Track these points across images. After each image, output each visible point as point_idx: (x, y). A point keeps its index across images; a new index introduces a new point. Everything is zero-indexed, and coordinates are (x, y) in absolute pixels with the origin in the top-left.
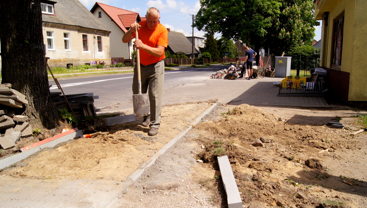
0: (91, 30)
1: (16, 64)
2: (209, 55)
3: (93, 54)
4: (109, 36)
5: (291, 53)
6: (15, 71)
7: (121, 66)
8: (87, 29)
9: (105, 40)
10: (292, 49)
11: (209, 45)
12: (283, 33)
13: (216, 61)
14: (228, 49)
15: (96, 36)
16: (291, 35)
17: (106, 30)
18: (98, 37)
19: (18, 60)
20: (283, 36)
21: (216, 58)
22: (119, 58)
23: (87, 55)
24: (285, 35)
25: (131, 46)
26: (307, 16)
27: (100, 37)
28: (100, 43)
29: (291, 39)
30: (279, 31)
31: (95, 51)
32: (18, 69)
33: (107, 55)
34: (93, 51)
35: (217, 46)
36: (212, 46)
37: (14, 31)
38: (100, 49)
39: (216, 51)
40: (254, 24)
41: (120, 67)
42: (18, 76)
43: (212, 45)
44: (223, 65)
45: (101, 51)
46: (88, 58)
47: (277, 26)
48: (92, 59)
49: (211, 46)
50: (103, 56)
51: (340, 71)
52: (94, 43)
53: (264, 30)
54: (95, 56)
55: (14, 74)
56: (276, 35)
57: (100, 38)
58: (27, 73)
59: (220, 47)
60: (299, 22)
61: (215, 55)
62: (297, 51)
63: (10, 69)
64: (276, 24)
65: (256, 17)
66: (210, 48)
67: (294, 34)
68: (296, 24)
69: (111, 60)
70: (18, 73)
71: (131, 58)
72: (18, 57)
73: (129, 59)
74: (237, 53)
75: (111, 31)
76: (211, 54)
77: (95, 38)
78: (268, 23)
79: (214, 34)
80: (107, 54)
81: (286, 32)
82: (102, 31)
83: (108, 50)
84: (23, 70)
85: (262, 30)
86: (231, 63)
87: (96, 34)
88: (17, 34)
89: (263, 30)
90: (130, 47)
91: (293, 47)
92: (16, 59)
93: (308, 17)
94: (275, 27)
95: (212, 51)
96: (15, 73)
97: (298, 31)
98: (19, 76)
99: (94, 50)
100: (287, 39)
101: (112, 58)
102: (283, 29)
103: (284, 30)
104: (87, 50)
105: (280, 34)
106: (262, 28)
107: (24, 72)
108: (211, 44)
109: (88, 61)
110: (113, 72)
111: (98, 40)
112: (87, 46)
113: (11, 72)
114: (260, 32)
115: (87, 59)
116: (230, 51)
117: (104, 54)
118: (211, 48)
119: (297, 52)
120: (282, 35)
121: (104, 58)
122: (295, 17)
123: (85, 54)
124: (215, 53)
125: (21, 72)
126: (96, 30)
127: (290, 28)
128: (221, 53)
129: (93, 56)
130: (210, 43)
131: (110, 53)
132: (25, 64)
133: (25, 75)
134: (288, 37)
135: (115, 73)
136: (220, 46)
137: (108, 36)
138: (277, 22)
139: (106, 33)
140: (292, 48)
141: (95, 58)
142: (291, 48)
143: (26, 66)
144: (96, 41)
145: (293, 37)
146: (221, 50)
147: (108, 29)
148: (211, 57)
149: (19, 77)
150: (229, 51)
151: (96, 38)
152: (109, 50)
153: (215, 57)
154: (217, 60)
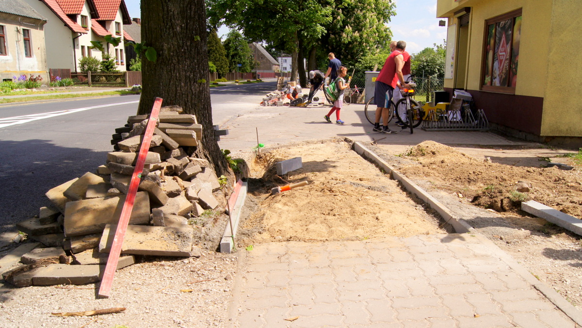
0: (12, 17)
1: (179, 74)
2: (212, 67)
3: (17, 61)
4: (43, 30)
5: (360, 65)
6: (178, 85)
7: (69, 84)
8: (4, 15)
9: (37, 36)
10: (362, 60)
11: (211, 49)
12: (349, 34)
13: (224, 77)
14: (240, 57)
15: (21, 28)
16: (361, 36)
17: (39, 18)
18: (24, 30)
19: (182, 67)
20: (349, 37)
21: (223, 73)
22: (62, 70)
23: (5, 63)
24: (351, 37)
25: (78, 48)
26: (383, 8)
27: (28, 30)
28: (27, 41)
29: (360, 43)
30: (343, 29)
31: (21, 56)
32: (183, 82)
33: (40, 65)
34: (17, 57)
35: (225, 52)
36: (216, 52)
37: (178, 20)
38: (28, 53)
39: (223, 60)
40: (307, 17)
41: (67, 86)
42: (183, 94)
43: (216, 49)
44: (237, 84)
45: (30, 56)
46: (8, 70)
47: (339, 21)
48: (16, 72)
49: (214, 51)
50: (34, 65)
51: (514, 95)
52: (18, 41)
53: (322, 28)
54: (21, 66)
55: (176, 90)
56: (337, 36)
57: (26, 31)
58: (196, 90)
59: (229, 53)
60: (371, 16)
61: (222, 67)
62: (370, 63)
63: (170, 82)
64: (338, 18)
65: (310, 5)
66: (213, 55)
67: (365, 36)
68: (368, 19)
69: (48, 73)
70: (182, 89)
71: (79, 70)
72: (183, 62)
73: (76, 72)
74: (252, 63)
75: (46, 19)
76: (215, 64)
77: (18, 31)
78: (327, 16)
79: (217, 30)
80: (42, 61)
81: (354, 32)
82: (31, 20)
83: (43, 54)
84: (190, 84)
85: (318, 27)
86: (249, 81)
87: (20, 24)
88: (183, 25)
89: (320, 28)
90: (76, 50)
91: (362, 55)
92: (181, 66)
93: (384, 10)
94: (335, 24)
95: (217, 59)
96: (178, 89)
97: (371, 31)
98: (185, 94)
99: (18, 53)
100: (355, 43)
101: (50, 69)
102: (348, 26)
103: (351, 28)
104: (6, 53)
105: (344, 35)
106: (319, 25)
107: (192, 88)
108: (214, 48)
109: (8, 74)
110: (69, 95)
111: (24, 35)
112: (5, 47)
113: (171, 86)
114: (315, 31)
115: (6, 71)
116: (244, 61)
117: (36, 63)
118: (215, 55)
119: (371, 65)
120: (347, 36)
121: (36, 70)
122: (366, 7)
123: (3, 62)
124: (221, 64)
125: (187, 88)
126: (21, 18)
127: (358, 27)
128: (231, 64)
129: (18, 66)
130: (213, 46)
131: (47, 61)
132: (194, 75)
133: (194, 92)
134: (357, 40)
135: (73, 96)
136: (228, 51)
137: (41, 28)
138: (338, 15)
139: (38, 24)
140: (362, 57)
141: (21, 69)
142: (360, 58)
143: (195, 77)
144: (21, 37)
145: (364, 40)
146: (230, 58)
147: (41, 16)
148: (215, 70)
149: (184, 96)
150: (241, 59)
151: (22, 32)
152: (45, 54)
153: (222, 71)
154: (225, 75)
